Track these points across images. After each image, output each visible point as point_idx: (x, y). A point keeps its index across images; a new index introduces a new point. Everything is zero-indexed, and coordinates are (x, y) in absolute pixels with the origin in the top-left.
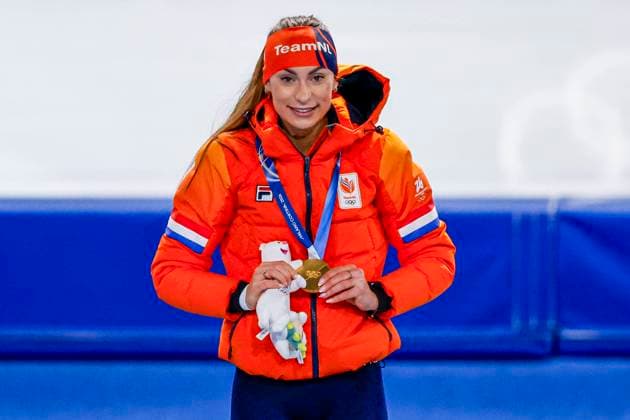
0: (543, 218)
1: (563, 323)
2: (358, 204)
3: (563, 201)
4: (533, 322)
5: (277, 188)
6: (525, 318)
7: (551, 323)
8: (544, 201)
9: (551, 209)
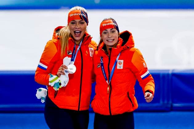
0: (168, 75)
1: (174, 102)
2: (122, 68)
3: (173, 70)
4: (166, 102)
5: (102, 65)
6: (163, 101)
7: (170, 102)
8: (169, 70)
9: (170, 72)
